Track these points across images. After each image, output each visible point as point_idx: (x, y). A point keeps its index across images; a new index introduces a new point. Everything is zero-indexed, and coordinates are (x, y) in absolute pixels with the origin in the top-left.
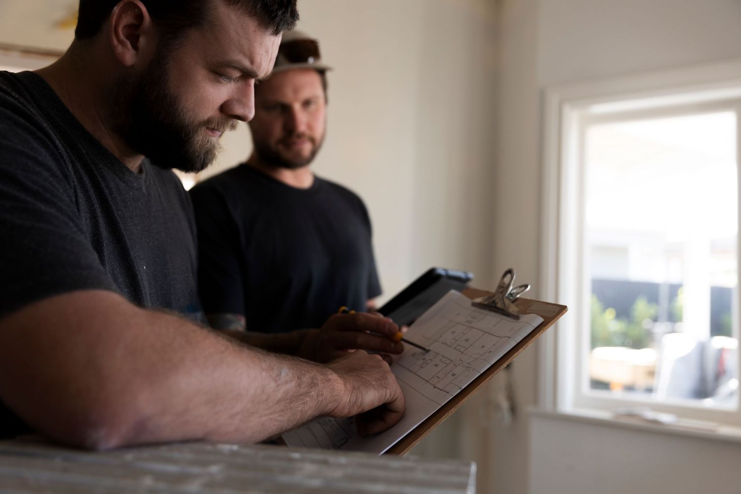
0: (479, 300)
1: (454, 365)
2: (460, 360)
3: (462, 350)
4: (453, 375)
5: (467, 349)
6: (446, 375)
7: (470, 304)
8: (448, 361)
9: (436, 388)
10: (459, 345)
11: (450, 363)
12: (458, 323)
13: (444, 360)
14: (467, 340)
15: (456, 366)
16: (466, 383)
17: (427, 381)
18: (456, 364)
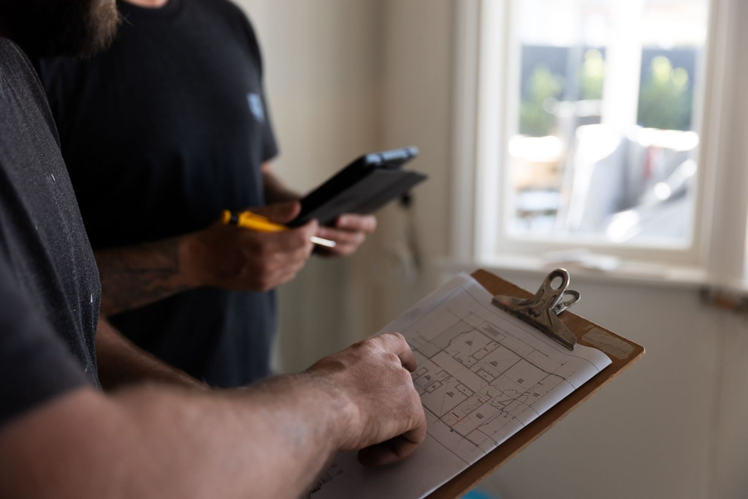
0: (505, 299)
1: (479, 400)
2: (487, 394)
3: (489, 378)
4: (480, 416)
5: (495, 378)
6: (467, 415)
7: (490, 300)
8: (469, 393)
9: (454, 432)
10: (481, 369)
11: (472, 395)
12: (475, 329)
13: (461, 387)
14: (494, 364)
15: (483, 403)
16: (504, 437)
17: (440, 419)
18: (481, 400)
